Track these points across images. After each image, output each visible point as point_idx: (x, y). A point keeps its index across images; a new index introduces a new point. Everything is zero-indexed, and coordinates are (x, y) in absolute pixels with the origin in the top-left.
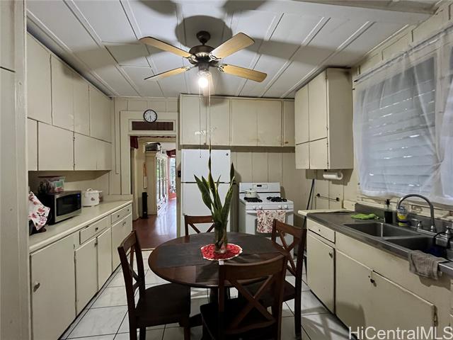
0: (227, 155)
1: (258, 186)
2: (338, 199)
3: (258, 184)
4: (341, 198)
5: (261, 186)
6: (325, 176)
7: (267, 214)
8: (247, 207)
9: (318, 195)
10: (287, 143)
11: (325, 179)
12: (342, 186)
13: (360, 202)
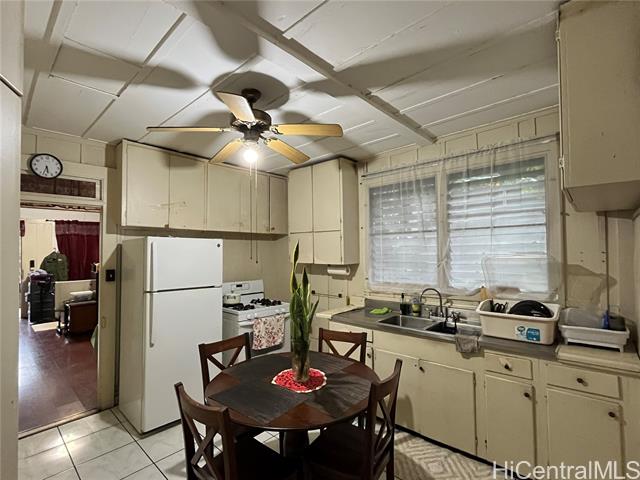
0: (219, 246)
1: (238, 286)
2: (340, 296)
3: (239, 283)
4: (344, 294)
5: (240, 286)
6: (329, 271)
7: (265, 323)
8: (240, 318)
9: (313, 292)
10: (273, 229)
11: (329, 275)
12: (346, 281)
13: (369, 297)
